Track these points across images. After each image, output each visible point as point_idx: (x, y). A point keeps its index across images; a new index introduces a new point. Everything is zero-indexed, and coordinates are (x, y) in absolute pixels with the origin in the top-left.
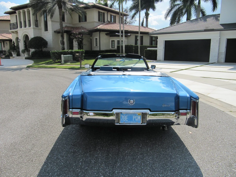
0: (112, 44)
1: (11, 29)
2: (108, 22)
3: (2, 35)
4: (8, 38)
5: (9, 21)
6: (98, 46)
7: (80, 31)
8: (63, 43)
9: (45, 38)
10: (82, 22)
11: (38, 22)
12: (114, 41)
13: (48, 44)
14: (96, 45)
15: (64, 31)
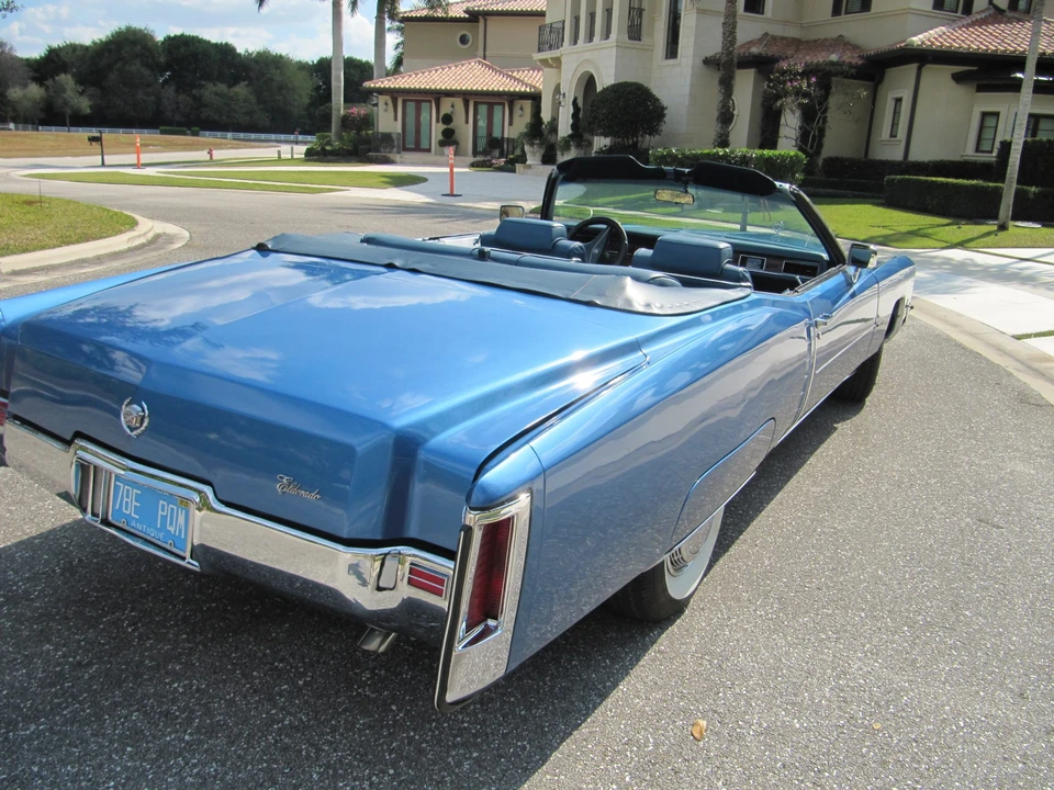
0: (985, 130)
1: (540, 50)
2: (992, 11)
3: (515, 74)
4: (531, 86)
5: (542, 14)
6: (898, 138)
7: (820, 58)
10: (846, 13)
12: (996, 115)
14: (893, 135)
15: (735, 59)
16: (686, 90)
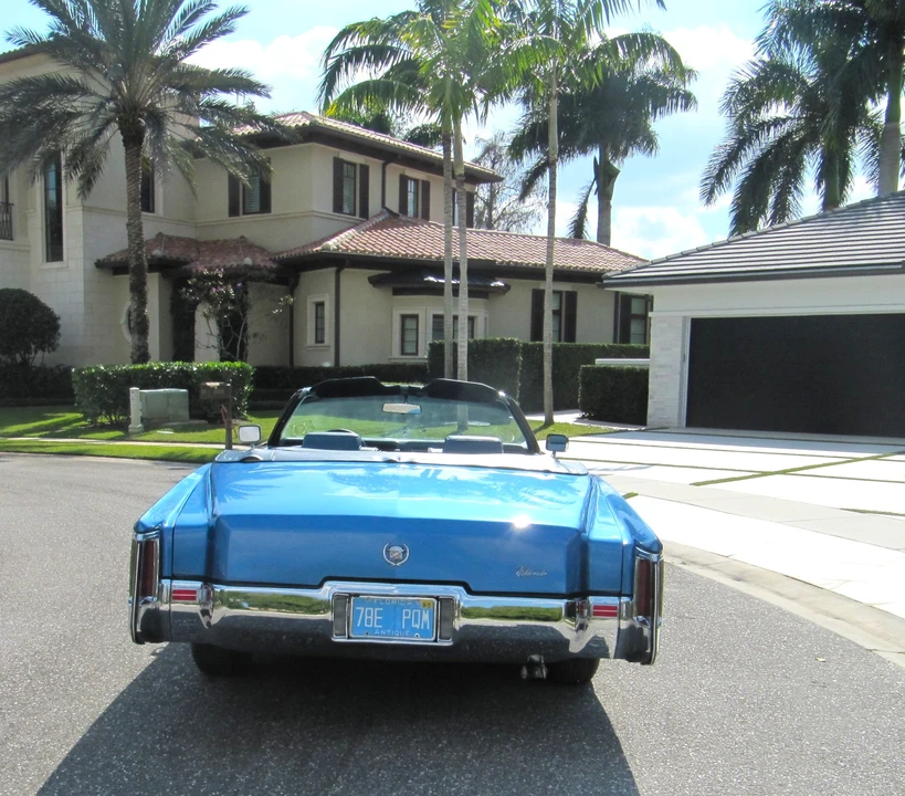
0: (407, 333)
2: (387, 215)
6: (326, 343)
7: (233, 261)
8: (140, 326)
9: (44, 300)
10: (244, 213)
11: (15, 211)
12: (416, 317)
13: (60, 331)
14: (319, 339)
15: (146, 264)
16: (80, 298)
